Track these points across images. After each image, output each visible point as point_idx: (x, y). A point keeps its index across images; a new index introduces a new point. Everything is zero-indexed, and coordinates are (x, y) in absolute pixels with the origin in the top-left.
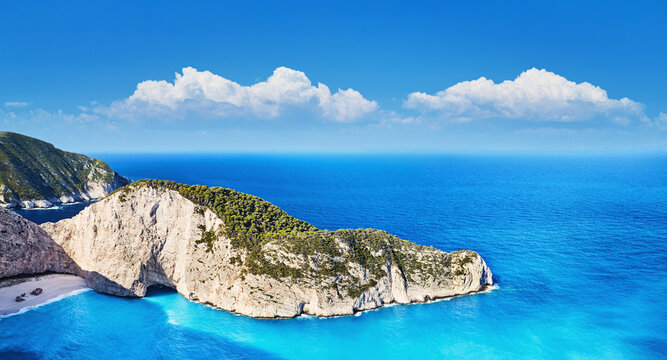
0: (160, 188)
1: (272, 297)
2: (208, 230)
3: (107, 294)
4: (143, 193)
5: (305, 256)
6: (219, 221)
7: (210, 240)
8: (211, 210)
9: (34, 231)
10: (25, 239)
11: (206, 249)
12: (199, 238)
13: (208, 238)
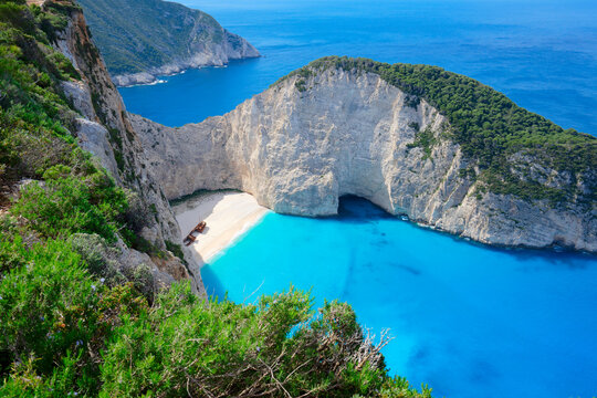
0: (353, 70)
1: (517, 222)
2: (423, 129)
3: (290, 215)
4: (331, 79)
5: (573, 174)
6: (439, 119)
7: (427, 144)
8: (429, 102)
9: (172, 139)
10: (162, 153)
11: (421, 155)
12: (412, 141)
13: (426, 141)
